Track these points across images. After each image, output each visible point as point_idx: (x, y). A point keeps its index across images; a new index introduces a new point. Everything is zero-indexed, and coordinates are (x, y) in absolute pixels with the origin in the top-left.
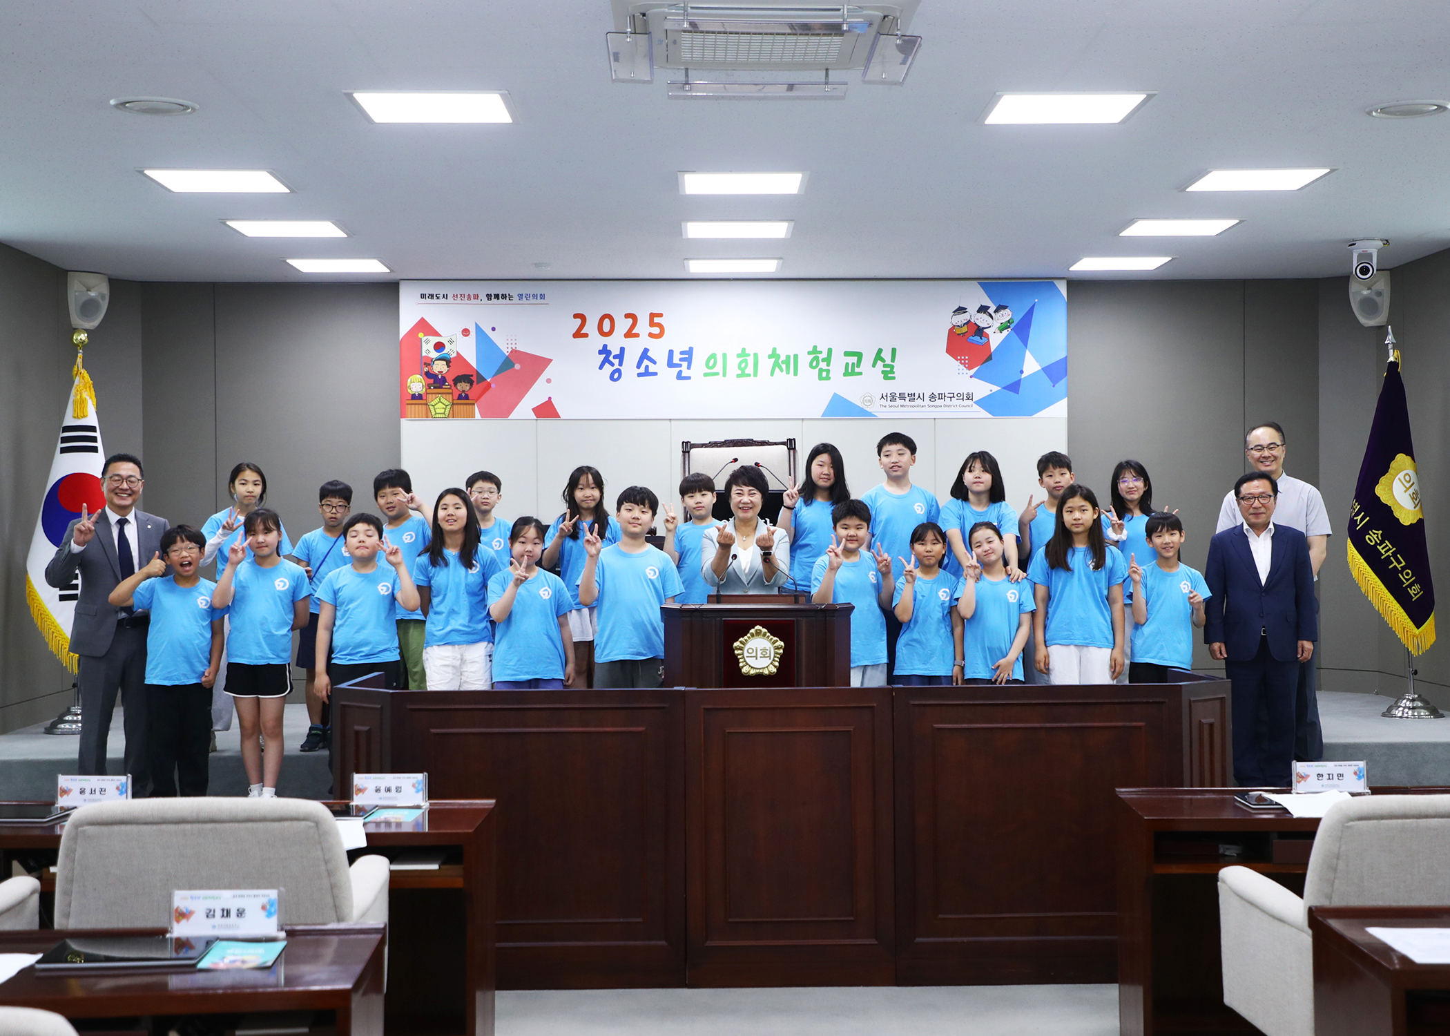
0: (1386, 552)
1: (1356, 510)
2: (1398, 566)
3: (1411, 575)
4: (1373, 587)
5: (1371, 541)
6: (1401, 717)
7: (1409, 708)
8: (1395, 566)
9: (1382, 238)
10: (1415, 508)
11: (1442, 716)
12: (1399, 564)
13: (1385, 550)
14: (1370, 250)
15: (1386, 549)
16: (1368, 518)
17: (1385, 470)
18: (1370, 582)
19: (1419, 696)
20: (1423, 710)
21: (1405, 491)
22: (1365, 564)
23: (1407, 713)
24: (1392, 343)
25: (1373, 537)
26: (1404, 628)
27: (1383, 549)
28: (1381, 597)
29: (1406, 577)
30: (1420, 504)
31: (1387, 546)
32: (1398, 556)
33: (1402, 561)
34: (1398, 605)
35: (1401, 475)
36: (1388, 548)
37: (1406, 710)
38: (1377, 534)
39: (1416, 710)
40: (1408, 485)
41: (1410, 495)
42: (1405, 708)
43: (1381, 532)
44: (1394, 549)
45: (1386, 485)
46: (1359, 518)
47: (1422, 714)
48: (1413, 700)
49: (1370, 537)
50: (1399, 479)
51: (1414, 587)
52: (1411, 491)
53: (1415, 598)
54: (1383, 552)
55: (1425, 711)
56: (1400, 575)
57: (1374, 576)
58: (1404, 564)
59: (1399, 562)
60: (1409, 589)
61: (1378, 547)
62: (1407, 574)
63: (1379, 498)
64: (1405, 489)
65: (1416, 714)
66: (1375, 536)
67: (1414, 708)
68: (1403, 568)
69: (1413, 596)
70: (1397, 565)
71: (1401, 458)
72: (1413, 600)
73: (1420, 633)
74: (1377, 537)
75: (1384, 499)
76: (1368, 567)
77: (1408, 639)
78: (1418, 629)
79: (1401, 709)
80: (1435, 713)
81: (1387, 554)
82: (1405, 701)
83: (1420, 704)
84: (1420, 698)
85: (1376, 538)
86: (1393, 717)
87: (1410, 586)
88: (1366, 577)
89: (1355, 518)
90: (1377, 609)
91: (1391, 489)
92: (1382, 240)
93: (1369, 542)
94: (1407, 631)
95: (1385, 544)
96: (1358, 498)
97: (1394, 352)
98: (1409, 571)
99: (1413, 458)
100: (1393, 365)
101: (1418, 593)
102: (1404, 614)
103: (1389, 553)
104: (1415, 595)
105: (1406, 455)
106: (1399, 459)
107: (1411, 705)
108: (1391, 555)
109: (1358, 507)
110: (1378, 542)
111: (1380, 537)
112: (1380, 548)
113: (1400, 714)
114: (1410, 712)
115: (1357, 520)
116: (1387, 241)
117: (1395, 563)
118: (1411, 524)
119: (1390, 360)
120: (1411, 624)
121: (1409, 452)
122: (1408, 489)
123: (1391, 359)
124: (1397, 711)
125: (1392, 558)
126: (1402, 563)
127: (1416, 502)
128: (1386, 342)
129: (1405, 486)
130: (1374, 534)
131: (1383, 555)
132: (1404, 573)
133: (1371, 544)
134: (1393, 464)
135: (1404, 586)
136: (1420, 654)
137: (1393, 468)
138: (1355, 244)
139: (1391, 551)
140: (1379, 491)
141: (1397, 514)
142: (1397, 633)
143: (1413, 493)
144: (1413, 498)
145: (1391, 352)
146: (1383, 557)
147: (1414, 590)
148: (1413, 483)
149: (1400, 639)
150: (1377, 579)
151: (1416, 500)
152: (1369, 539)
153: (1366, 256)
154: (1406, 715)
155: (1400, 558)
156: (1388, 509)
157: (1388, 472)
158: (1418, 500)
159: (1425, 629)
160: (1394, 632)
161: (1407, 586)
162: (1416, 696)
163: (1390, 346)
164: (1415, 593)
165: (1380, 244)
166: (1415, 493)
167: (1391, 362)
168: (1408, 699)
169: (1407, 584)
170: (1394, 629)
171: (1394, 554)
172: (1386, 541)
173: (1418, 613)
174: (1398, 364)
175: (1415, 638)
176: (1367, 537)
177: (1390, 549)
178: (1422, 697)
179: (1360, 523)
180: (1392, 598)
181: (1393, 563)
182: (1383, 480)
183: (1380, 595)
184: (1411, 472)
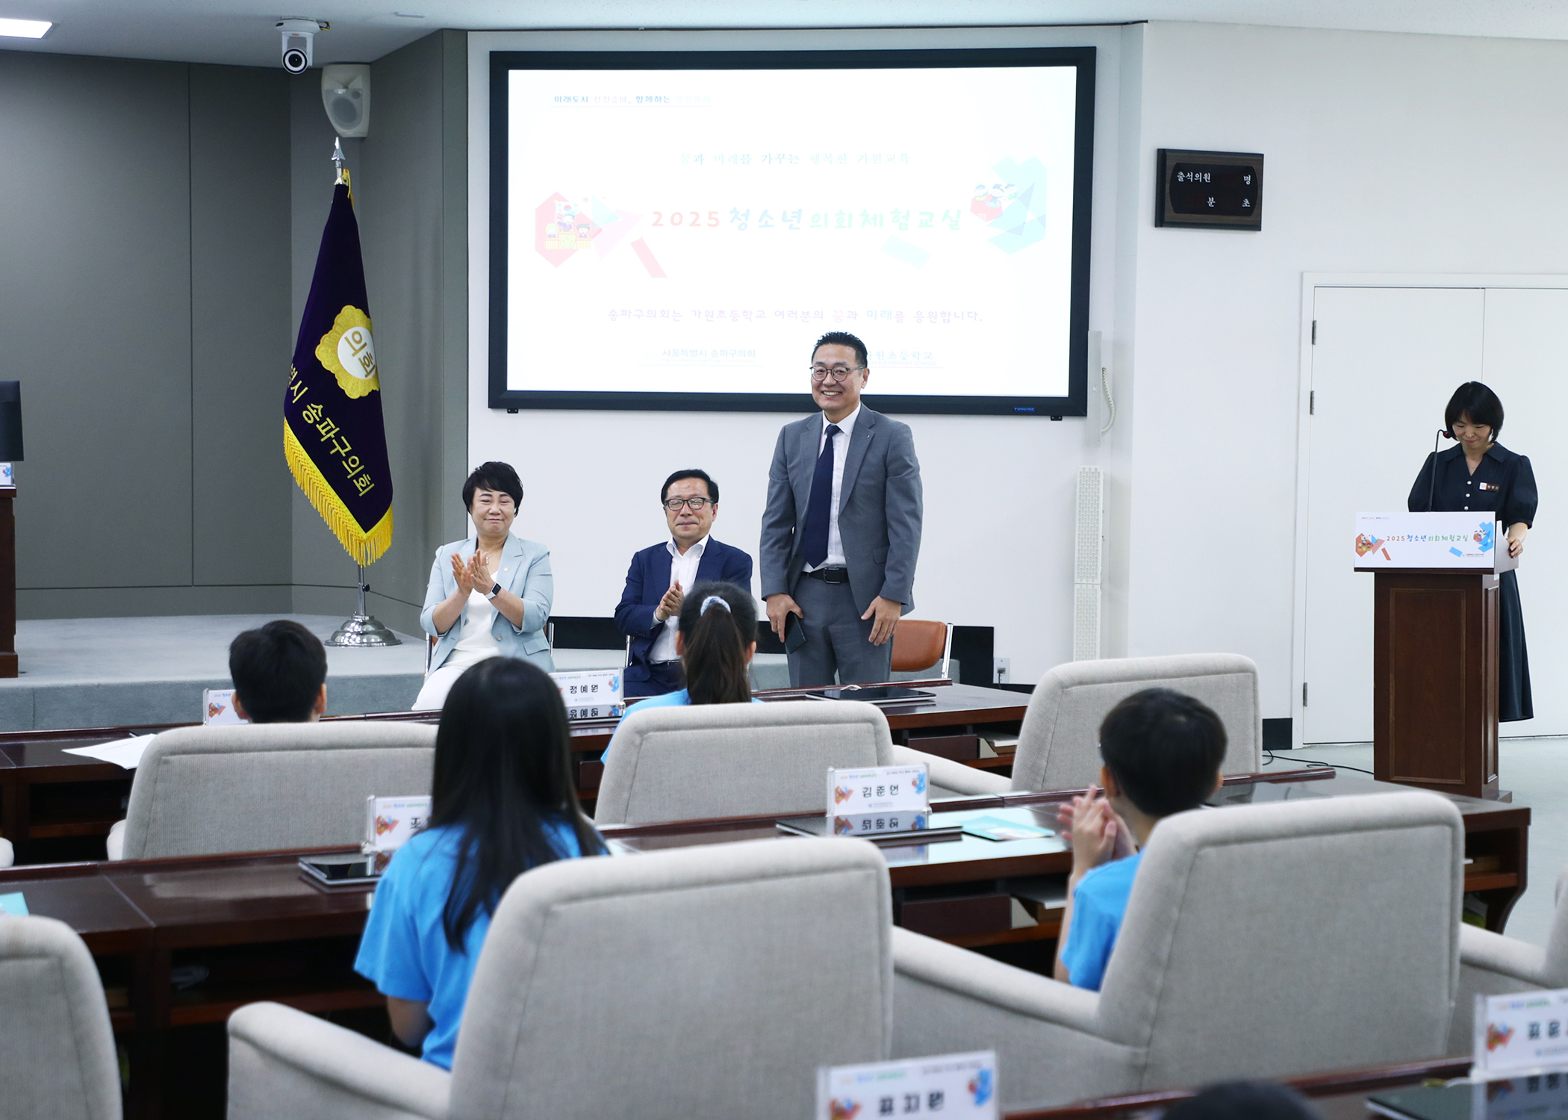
0: (327, 433)
1: (294, 377)
2: (343, 452)
3: (358, 462)
4: (310, 479)
5: (310, 419)
6: (346, 645)
7: (358, 634)
8: (338, 451)
9: (320, 18)
10: (366, 376)
11: (398, 643)
12: (343, 449)
13: (325, 430)
14: (302, 34)
15: (327, 430)
16: (306, 389)
17: (327, 326)
18: (307, 472)
19: (371, 618)
20: (374, 636)
21: (354, 355)
22: (301, 448)
23: (354, 640)
24: (341, 160)
25: (312, 413)
26: (348, 531)
27: (323, 429)
28: (320, 492)
29: (352, 466)
30: (374, 370)
31: (328, 425)
32: (343, 438)
33: (348, 445)
34: (340, 502)
35: (348, 334)
36: (329, 427)
37: (354, 636)
38: (317, 410)
39: (366, 636)
40: (357, 346)
41: (360, 359)
42: (352, 633)
43: (321, 407)
44: (338, 429)
45: (331, 347)
46: (296, 388)
47: (373, 640)
48: (364, 623)
49: (309, 413)
50: (346, 338)
51: (362, 479)
52: (362, 354)
53: (364, 493)
54: (323, 432)
55: (376, 637)
56: (344, 462)
57: (312, 464)
58: (349, 448)
59: (344, 447)
60: (355, 481)
61: (317, 426)
62: (354, 461)
63: (320, 362)
64: (353, 352)
65: (365, 640)
66: (314, 412)
67: (364, 634)
68: (349, 454)
69: (361, 490)
70: (341, 450)
71: (349, 312)
72: (361, 495)
73: (368, 538)
74: (317, 413)
75: (326, 364)
76: (304, 453)
77: (352, 545)
78: (366, 532)
79: (348, 635)
80: (390, 640)
81: (328, 436)
82: (353, 624)
83: (370, 628)
84: (372, 621)
85: (315, 415)
86: (336, 645)
87: (357, 477)
88: (302, 466)
89: (292, 388)
90: (314, 506)
91: (335, 352)
92: (318, 22)
93: (306, 419)
94: (352, 535)
95: (326, 423)
96: (296, 362)
97: (342, 172)
98: (356, 458)
99: (366, 313)
100: (342, 189)
101: (368, 486)
102: (349, 513)
103: (331, 434)
104: (363, 488)
105: (356, 308)
106: (346, 312)
107: (360, 630)
108: (333, 436)
109: (296, 374)
110: (318, 419)
111: (320, 413)
112: (319, 427)
113: (346, 643)
114: (358, 639)
115: (294, 390)
116: (327, 23)
117: (338, 448)
118: (361, 397)
119: (337, 182)
120: (357, 525)
121: (362, 304)
122: (356, 352)
123: (339, 181)
124: (343, 638)
125: (334, 441)
126: (347, 447)
127: (369, 369)
128: (333, 159)
129: (354, 349)
130: (313, 409)
131: (323, 436)
132: (350, 460)
133: (309, 422)
134: (339, 319)
135: (349, 477)
136: (369, 564)
137: (339, 324)
138: (282, 24)
139: (334, 432)
140: (321, 353)
141: (341, 384)
142: (338, 537)
143: (365, 357)
144: (363, 364)
145: (339, 171)
146: (322, 440)
147: (362, 482)
148: (365, 345)
149: (342, 545)
150: (315, 468)
151: (368, 366)
152: (307, 415)
153: (297, 41)
154: (353, 643)
155: (345, 441)
156: (330, 378)
157: (331, 329)
158: (371, 366)
159: (375, 532)
160: (336, 536)
161: (353, 477)
162: (367, 618)
163: (338, 164)
164: (363, 486)
165: (316, 26)
166: (368, 357)
167: (339, 184)
168: (358, 622)
169: (353, 474)
170: (335, 533)
171: (337, 436)
172: (328, 419)
173: (367, 512)
174: (348, 187)
175: (362, 544)
176: (305, 412)
177: (332, 429)
178: (376, 618)
179: (297, 395)
180: (333, 493)
181: (336, 447)
182: (325, 339)
183: (319, 489)
184: (363, 330)
